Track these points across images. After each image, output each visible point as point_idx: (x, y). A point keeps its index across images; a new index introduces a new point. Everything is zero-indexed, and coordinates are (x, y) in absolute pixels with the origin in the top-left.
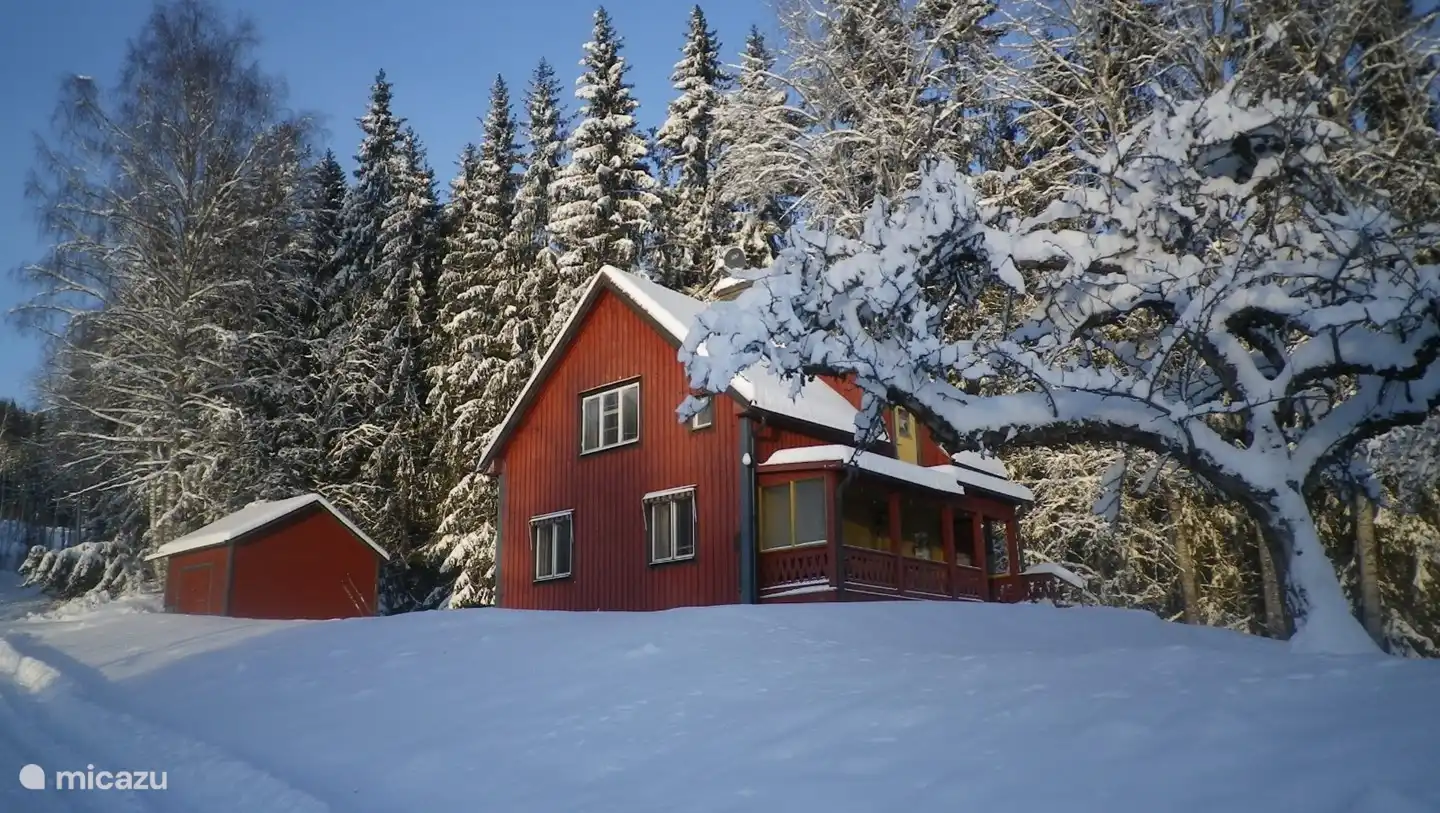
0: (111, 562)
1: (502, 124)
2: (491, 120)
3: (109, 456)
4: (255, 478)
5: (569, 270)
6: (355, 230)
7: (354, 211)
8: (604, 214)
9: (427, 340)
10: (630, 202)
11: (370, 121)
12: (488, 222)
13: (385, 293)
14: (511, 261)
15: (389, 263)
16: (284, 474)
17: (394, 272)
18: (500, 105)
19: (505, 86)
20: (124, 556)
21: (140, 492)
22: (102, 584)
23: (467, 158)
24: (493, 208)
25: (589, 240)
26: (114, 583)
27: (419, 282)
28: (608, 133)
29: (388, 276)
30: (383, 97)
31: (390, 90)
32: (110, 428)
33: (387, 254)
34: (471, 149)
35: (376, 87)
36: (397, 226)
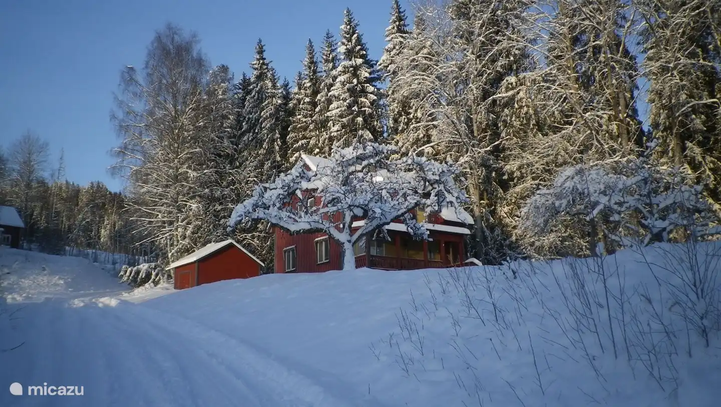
0: (154, 271)
1: (312, 63)
2: (306, 61)
3: (150, 227)
4: (211, 233)
5: (335, 134)
6: (251, 116)
7: (250, 107)
8: (350, 107)
9: (283, 166)
10: (363, 99)
11: (256, 64)
12: (307, 110)
13: (264, 146)
14: (316, 129)
15: (266, 131)
16: (223, 231)
17: (268, 136)
18: (310, 53)
19: (313, 44)
20: (159, 268)
21: (162, 242)
22: (151, 280)
23: (298, 78)
24: (309, 103)
25: (344, 120)
26: (156, 280)
27: (279, 140)
28: (351, 69)
29: (265, 138)
30: (261, 52)
31: (264, 47)
32: (149, 215)
33: (264, 127)
34: (300, 74)
35: (258, 47)
36: (268, 114)
